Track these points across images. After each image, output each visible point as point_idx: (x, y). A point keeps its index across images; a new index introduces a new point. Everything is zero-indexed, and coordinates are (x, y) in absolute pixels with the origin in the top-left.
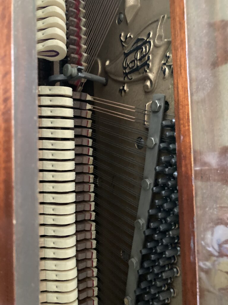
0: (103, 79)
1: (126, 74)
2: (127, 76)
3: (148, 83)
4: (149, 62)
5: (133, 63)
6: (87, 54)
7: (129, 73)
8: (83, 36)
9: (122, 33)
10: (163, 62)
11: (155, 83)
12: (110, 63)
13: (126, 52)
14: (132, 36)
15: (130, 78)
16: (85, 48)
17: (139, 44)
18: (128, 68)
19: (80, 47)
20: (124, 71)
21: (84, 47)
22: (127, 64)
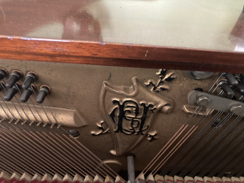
1: (140, 132)
2: (143, 131)
3: (167, 108)
4: (148, 104)
5: (134, 122)
7: (141, 128)
9: (91, 133)
10: (152, 90)
11: (169, 101)
12: (115, 150)
13: (115, 130)
14: (102, 122)
15: (146, 128)
17: (118, 114)
18: (135, 129)
20: (136, 134)
22: (131, 129)
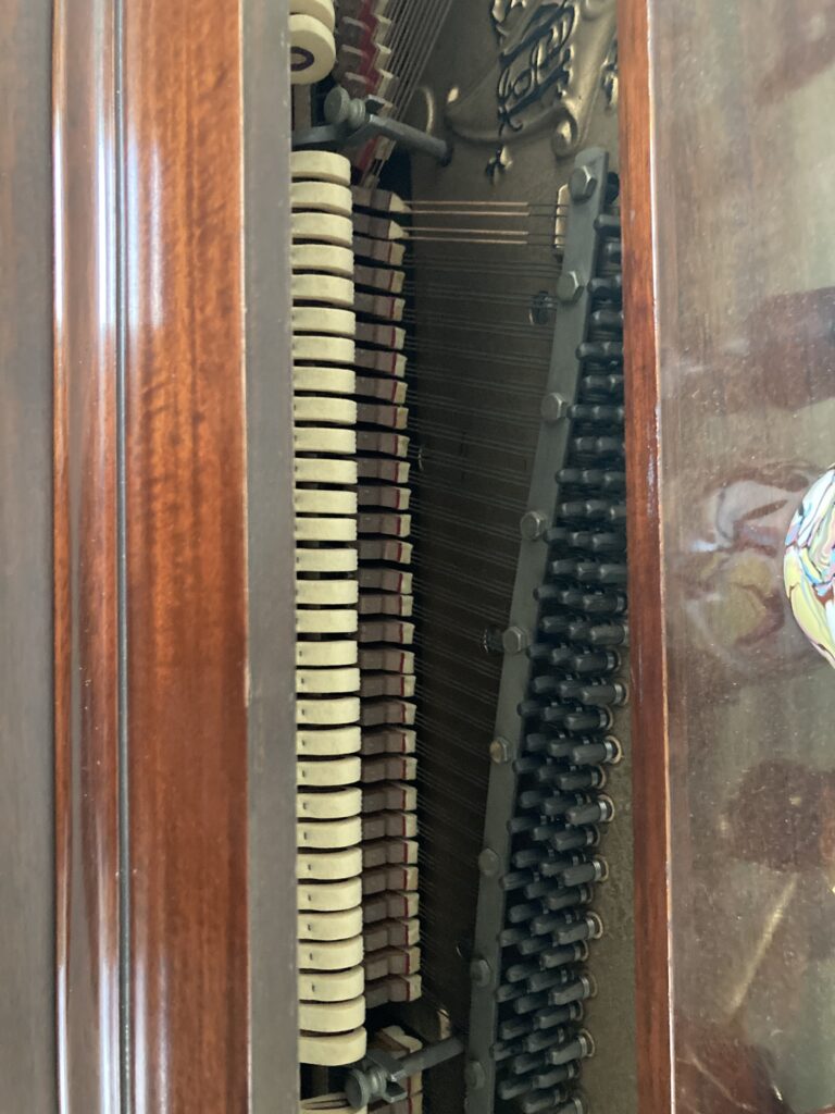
0: (440, 144)
1: (505, 117)
2: (509, 122)
3: (566, 130)
4: (569, 67)
5: (526, 78)
6: (393, 73)
7: (514, 112)
8: (382, 19)
10: (606, 63)
11: (584, 128)
12: (459, 95)
13: (506, 51)
14: (524, 3)
15: (517, 126)
16: (389, 56)
17: (543, 21)
18: (511, 97)
19: (373, 51)
20: (501, 109)
21: (385, 51)
22: (510, 86)
